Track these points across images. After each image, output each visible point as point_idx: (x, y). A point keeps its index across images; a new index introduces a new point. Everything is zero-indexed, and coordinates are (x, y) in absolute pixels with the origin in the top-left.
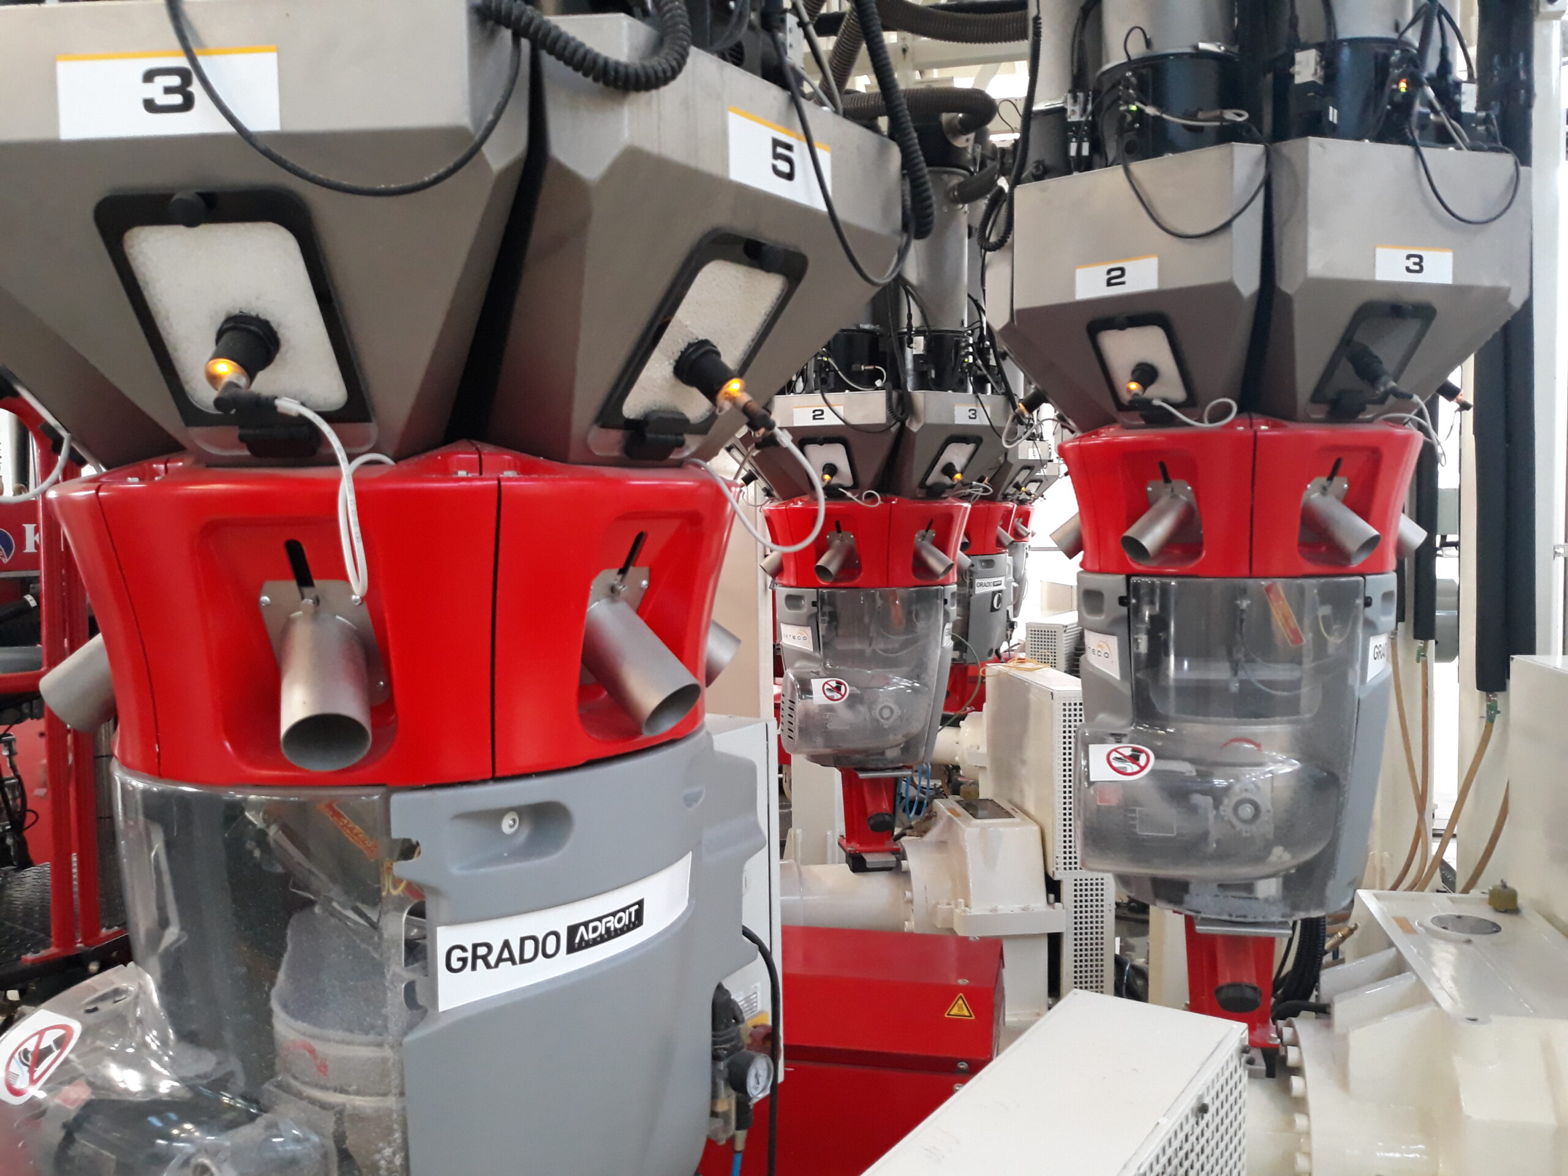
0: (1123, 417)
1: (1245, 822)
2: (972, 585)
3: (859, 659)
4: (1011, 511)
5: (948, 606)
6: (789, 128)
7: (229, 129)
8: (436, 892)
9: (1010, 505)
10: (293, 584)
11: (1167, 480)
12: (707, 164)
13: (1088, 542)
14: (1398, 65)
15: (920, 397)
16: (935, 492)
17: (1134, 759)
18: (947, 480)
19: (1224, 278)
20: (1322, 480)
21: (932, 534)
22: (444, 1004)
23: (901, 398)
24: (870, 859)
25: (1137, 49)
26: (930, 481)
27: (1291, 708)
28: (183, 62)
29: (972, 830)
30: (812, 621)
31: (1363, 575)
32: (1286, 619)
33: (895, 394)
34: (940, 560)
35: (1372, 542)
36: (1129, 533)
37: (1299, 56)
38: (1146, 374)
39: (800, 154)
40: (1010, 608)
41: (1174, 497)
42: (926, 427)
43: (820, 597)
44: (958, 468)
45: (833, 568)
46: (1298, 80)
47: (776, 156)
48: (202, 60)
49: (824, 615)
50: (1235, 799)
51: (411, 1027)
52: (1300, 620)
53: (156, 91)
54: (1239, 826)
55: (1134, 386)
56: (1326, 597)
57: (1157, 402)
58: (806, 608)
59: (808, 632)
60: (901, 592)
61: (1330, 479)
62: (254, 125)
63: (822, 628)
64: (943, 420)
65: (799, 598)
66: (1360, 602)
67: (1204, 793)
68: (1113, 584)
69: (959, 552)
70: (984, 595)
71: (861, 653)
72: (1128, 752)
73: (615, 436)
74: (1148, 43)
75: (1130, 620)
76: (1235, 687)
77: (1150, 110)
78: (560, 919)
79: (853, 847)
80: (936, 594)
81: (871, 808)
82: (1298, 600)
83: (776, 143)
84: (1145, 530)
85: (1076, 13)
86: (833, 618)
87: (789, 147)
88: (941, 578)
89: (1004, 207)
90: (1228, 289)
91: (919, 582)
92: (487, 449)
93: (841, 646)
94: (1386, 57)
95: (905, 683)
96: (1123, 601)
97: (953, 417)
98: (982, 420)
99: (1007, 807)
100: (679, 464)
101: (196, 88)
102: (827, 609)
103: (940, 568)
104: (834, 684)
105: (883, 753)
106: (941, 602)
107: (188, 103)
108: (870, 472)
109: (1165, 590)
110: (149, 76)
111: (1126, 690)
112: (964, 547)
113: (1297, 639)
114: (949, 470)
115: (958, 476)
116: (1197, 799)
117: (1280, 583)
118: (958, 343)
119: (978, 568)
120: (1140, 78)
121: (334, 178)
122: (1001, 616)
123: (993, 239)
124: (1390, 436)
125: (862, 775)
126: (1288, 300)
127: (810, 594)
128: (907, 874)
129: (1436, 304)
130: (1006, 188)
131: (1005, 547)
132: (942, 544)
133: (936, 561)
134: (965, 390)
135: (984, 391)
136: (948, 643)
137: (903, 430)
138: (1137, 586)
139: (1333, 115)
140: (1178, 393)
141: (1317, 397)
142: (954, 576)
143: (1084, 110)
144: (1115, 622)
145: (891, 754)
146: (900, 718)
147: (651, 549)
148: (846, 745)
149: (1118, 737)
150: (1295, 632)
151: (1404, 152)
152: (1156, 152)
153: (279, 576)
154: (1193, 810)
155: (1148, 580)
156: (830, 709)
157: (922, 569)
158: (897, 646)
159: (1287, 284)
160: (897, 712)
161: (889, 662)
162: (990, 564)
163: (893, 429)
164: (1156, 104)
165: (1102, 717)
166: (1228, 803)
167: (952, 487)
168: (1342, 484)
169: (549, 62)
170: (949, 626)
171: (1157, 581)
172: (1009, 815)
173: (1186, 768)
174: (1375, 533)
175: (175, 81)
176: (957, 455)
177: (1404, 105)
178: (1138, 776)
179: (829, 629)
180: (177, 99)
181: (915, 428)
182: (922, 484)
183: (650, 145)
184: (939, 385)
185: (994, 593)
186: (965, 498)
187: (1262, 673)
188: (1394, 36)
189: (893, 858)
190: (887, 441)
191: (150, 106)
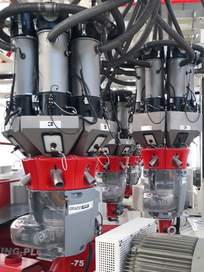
0: (148, 147)
1: (165, 203)
2: (131, 172)
3: (110, 184)
4: (138, 158)
5: (125, 175)
6: (106, 124)
7: (56, 128)
8: (69, 201)
9: (138, 156)
10: (54, 169)
11: (154, 156)
12: (99, 129)
13: (144, 164)
14: (183, 101)
15: (121, 140)
16: (123, 155)
17: (150, 195)
18: (125, 153)
19: (160, 129)
20: (175, 156)
21: (123, 162)
22: (69, 213)
23: (117, 140)
24: (112, 218)
25: (149, 97)
26: (122, 153)
27: (172, 188)
28: (52, 122)
29: (129, 213)
30: (102, 177)
31: (181, 169)
32: (171, 175)
33: (116, 139)
34: (124, 167)
35: (181, 164)
36: (149, 163)
37: (171, 99)
38: (151, 141)
39: (107, 126)
40: (138, 176)
41: (155, 158)
42: (122, 144)
43: (104, 173)
44: (127, 151)
45: (106, 168)
46: (170, 102)
47: (105, 127)
48: (54, 121)
49: (104, 176)
50: (164, 200)
51: (66, 216)
52: (173, 175)
53: (49, 124)
54: (165, 204)
55: (149, 143)
56: (177, 172)
57: (152, 145)
58: (101, 175)
59: (102, 179)
60: (118, 172)
61: (176, 156)
62: (59, 127)
63: (104, 178)
64: (124, 144)
65: (100, 173)
66: (181, 173)
67: (160, 200)
68: (147, 170)
69: (127, 165)
70: (133, 173)
71: (111, 183)
72: (149, 194)
73: (87, 154)
74: (151, 96)
75: (150, 175)
76: (165, 185)
77: (151, 106)
78: (81, 205)
79: (109, 217)
80: (124, 173)
81: (112, 210)
82: (173, 172)
83: (105, 125)
84: (151, 163)
85: (142, 89)
86: (106, 177)
87: (106, 126)
88: (124, 170)
89: (132, 117)
90: (160, 131)
91: (121, 170)
92: (74, 155)
93: (107, 182)
94: (182, 100)
95: (118, 188)
96: (149, 173)
97: (126, 143)
98: (131, 144)
99: (135, 209)
100: (93, 156)
101: (53, 124)
102: (105, 175)
103: (124, 168)
104: (106, 188)
105: (114, 200)
106: (124, 174)
107: (52, 125)
108: (112, 152)
109: (155, 171)
110: (49, 123)
111: (149, 185)
112: (128, 165)
113: (173, 178)
114: (125, 152)
115: (127, 153)
116: (159, 200)
117: (170, 170)
118: (127, 131)
119: (132, 168)
120: (150, 101)
121: (66, 133)
122: (136, 177)
123: (130, 121)
124: (184, 150)
125: (111, 204)
126: (168, 132)
127: (102, 173)
128: (118, 221)
129: (189, 132)
130: (132, 114)
131: (137, 164)
132: (124, 164)
133: (123, 167)
134: (128, 139)
135: (131, 139)
136: (126, 181)
137: (118, 145)
138: (151, 170)
139: (175, 107)
140: (155, 144)
141: (174, 145)
142: (126, 169)
143: (143, 104)
144: (148, 175)
145: (116, 200)
146: (117, 194)
147: (90, 165)
148: (108, 198)
149: (148, 192)
150: (173, 177)
151: (184, 113)
152: (151, 112)
153: (53, 168)
154: (158, 202)
155: (152, 170)
156: (105, 192)
157: (121, 168)
158: (117, 182)
159: (168, 130)
160: (117, 193)
161: (115, 184)
162: (134, 167)
163: (116, 145)
164: (152, 105)
165: (146, 189)
166: (163, 201)
167: (126, 154)
168: (178, 156)
169: (85, 122)
170: (126, 178)
171: (154, 170)
172: (136, 210)
173: (157, 196)
174: (182, 163)
175: (51, 123)
176: (127, 149)
177: (184, 106)
178: (150, 197)
179: (105, 179)
180: (51, 125)
181: (120, 145)
182: (121, 154)
183: (94, 129)
184: (124, 138)
185: (135, 173)
186: (128, 156)
187: (169, 183)
188: (183, 97)
189: (116, 218)
190: (115, 147)
191: (49, 125)
